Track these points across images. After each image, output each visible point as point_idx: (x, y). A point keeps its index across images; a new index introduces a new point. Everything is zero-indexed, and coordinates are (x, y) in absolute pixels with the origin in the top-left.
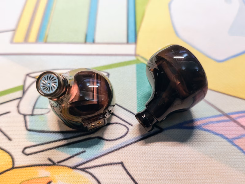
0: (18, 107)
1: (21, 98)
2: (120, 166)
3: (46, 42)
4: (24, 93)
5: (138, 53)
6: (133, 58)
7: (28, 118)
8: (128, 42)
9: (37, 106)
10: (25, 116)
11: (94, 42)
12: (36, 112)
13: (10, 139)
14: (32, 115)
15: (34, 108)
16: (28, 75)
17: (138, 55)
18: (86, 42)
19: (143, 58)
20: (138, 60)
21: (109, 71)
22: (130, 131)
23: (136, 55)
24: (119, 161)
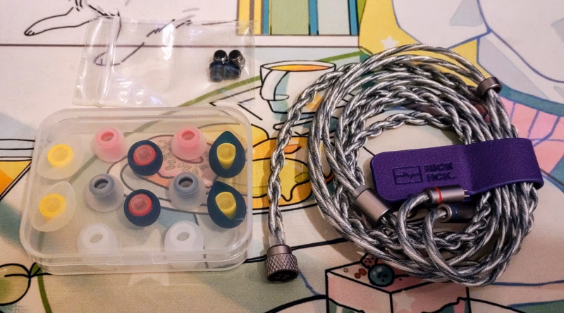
0: (261, 94)
1: (261, 87)
3: (271, 34)
4: (263, 82)
5: (361, 45)
6: (357, 50)
7: (271, 102)
8: (351, 35)
9: (276, 93)
10: (268, 101)
11: (318, 34)
12: (277, 98)
13: (261, 119)
14: (274, 100)
15: (275, 95)
16: (262, 66)
17: (361, 47)
18: (310, 34)
19: (365, 49)
20: (362, 52)
21: (335, 62)
23: (359, 47)
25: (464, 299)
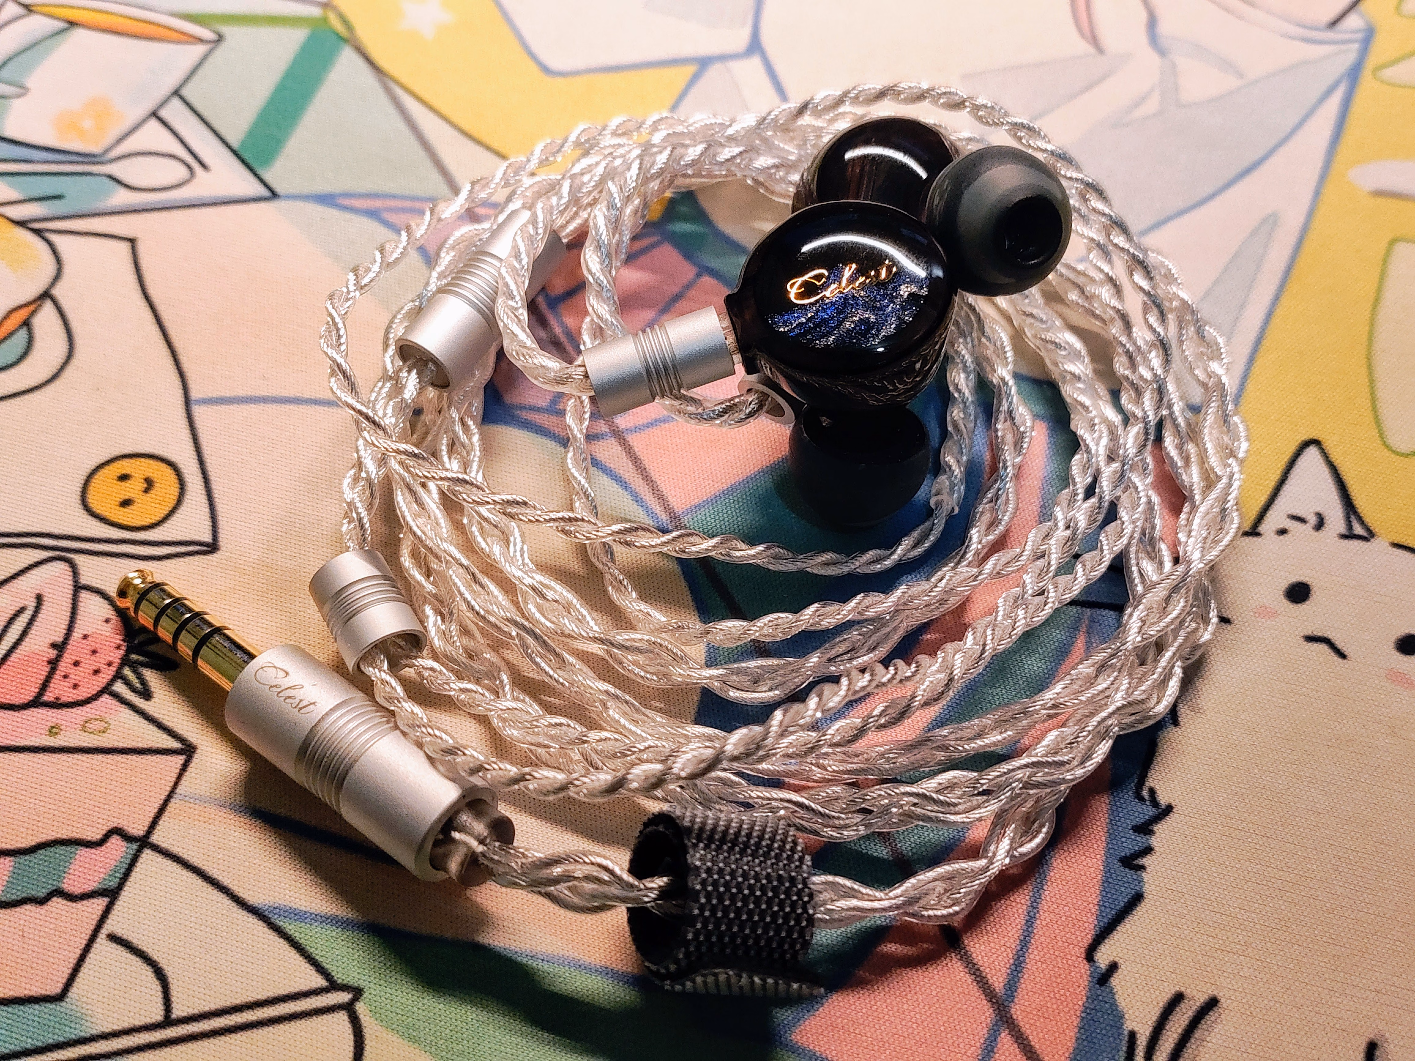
2: (125, 246)
6: (317, 12)
20: (325, 20)
22: (196, 181)
23: (326, 6)
24: (130, 234)
25: (128, 838)
